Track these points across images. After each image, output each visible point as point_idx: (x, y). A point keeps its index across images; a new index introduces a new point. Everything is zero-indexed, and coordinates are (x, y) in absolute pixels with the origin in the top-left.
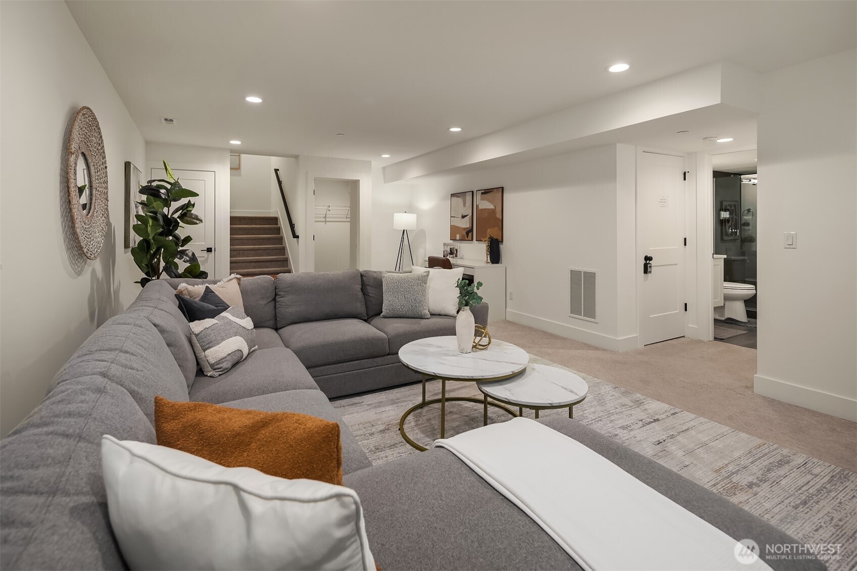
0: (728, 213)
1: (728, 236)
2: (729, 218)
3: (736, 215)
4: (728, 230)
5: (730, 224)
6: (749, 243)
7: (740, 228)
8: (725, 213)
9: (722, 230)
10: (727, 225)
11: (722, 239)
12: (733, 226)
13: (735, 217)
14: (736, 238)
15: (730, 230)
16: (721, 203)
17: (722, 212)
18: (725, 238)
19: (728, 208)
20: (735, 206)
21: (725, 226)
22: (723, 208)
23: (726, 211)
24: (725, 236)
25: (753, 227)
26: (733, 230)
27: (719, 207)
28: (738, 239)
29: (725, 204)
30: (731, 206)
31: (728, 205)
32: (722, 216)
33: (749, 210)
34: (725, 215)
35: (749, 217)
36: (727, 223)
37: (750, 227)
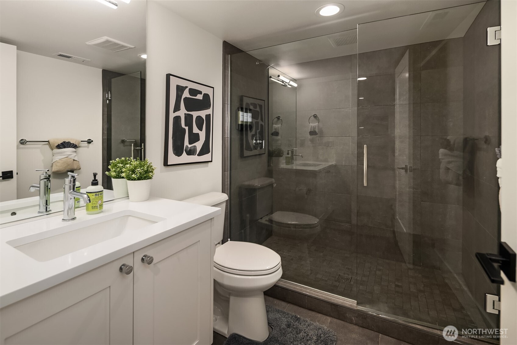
0: (250, 115)
1: (251, 150)
2: (252, 122)
3: (262, 120)
4: (250, 141)
5: (253, 132)
6: (278, 158)
7: (267, 138)
8: (245, 114)
9: (241, 140)
10: (250, 134)
11: (242, 156)
12: (258, 135)
13: (260, 123)
14: (262, 151)
15: (254, 141)
16: (241, 99)
17: (241, 113)
18: (247, 153)
19: (251, 107)
20: (261, 106)
21: (247, 135)
22: (244, 107)
23: (246, 112)
24: (246, 150)
25: (282, 137)
26: (258, 141)
27: (237, 104)
28: (264, 154)
29: (246, 100)
30: (255, 105)
31: (252, 104)
32: (241, 119)
33: (278, 118)
34: (245, 117)
35: (279, 126)
36: (249, 132)
37: (279, 137)
